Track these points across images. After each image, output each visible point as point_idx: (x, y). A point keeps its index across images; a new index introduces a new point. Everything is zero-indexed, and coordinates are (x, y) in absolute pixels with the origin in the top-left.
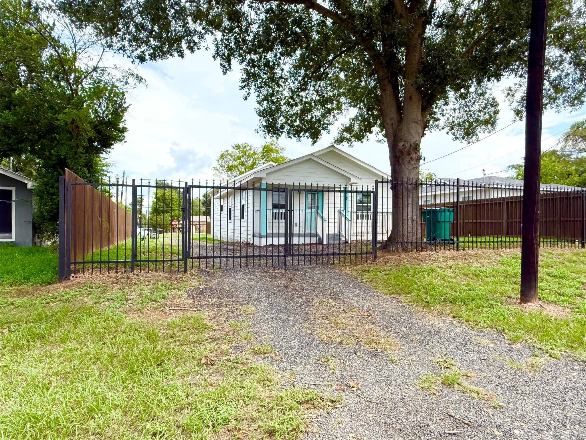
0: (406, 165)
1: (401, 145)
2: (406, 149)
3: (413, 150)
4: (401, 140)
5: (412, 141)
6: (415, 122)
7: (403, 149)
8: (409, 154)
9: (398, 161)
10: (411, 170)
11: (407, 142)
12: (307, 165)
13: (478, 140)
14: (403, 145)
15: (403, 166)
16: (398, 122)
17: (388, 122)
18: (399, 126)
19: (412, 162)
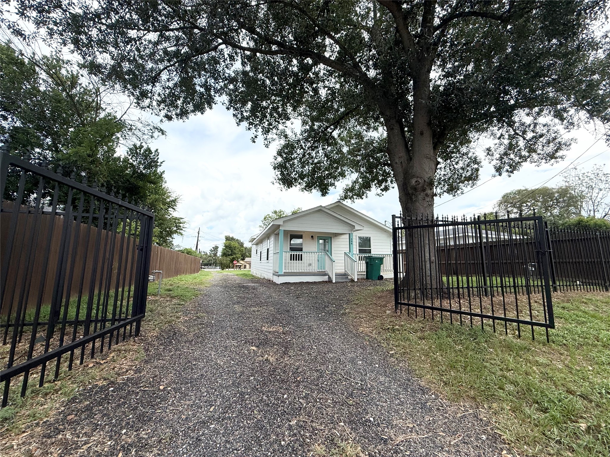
0: (420, 202)
1: (413, 182)
2: (420, 185)
3: (427, 186)
4: (413, 176)
5: (426, 177)
6: (427, 158)
7: (416, 185)
8: (424, 190)
9: (411, 199)
10: (426, 207)
11: (421, 178)
12: (317, 215)
13: (462, 193)
14: (416, 182)
15: (417, 204)
16: (407, 160)
17: (397, 161)
18: (409, 163)
19: (428, 199)
